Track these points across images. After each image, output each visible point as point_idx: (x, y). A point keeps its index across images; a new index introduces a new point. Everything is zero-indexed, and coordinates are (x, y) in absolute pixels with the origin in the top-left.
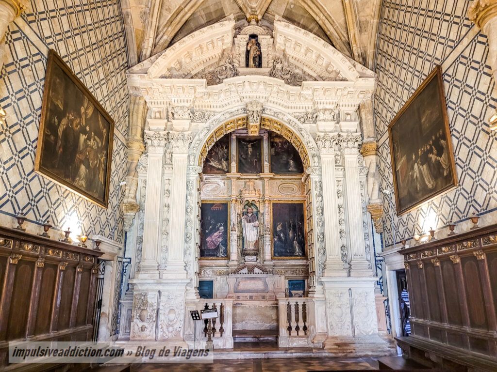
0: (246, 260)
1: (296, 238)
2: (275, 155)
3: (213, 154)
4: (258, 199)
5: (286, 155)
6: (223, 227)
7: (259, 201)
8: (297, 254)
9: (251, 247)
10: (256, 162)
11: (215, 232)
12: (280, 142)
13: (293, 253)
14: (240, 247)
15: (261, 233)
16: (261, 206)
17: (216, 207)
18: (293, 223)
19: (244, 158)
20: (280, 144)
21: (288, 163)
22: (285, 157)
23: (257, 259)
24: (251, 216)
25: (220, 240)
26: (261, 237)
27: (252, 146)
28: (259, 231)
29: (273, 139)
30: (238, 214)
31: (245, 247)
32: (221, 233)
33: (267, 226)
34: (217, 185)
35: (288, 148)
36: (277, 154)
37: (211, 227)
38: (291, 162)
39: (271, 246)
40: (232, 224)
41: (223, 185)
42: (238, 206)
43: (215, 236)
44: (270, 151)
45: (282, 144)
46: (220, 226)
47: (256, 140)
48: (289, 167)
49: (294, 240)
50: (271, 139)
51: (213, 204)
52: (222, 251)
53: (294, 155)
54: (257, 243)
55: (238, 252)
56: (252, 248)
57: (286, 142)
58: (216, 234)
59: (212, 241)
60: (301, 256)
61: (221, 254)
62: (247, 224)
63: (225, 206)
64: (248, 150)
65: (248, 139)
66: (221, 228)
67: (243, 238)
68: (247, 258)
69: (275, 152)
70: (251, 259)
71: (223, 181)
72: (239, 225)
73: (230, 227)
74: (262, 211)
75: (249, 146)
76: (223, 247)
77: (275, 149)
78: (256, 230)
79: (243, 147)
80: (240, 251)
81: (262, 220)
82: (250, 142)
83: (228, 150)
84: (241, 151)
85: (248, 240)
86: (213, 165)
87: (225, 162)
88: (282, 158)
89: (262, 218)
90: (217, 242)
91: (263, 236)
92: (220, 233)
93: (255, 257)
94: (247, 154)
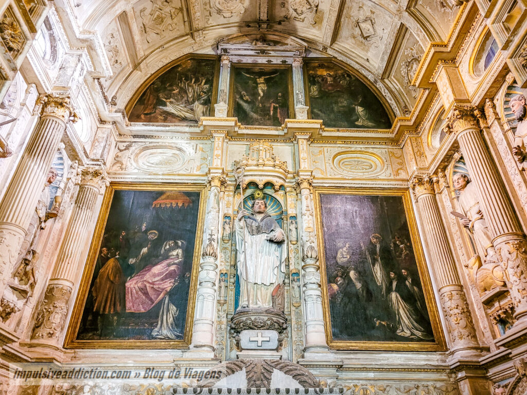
0: (244, 344)
1: (394, 284)
2: (321, 98)
3: (176, 91)
4: (281, 182)
5: (346, 96)
6: (180, 251)
7: (281, 186)
8: (407, 333)
9: (260, 304)
10: (275, 108)
11: (156, 264)
12: (330, 76)
13: (394, 330)
14: (225, 307)
15: (292, 267)
16: (289, 199)
17: (168, 201)
18: (381, 242)
19: (246, 101)
20: (329, 79)
21: (352, 111)
22: (344, 102)
23: (280, 342)
24: (262, 220)
25: (168, 285)
26: (292, 276)
27: (267, 81)
28: (285, 256)
29: (313, 70)
30: (226, 217)
31: (243, 302)
32: (173, 268)
33: (308, 244)
34: (178, 152)
35: (350, 84)
36: (324, 94)
37: (145, 250)
38: (360, 109)
39: (323, 303)
40: (206, 237)
41: (192, 152)
42: (226, 198)
43: (155, 276)
44: (307, 90)
45: (334, 78)
46: (172, 249)
47: (275, 72)
48: (354, 118)
49: (389, 290)
50: (308, 71)
51: (161, 193)
52: (171, 320)
53: (364, 97)
54: (278, 292)
55: (220, 323)
56: (266, 305)
57: (344, 76)
58: (157, 269)
59: (144, 290)
60: (419, 340)
61: (165, 332)
62: (248, 238)
63: (193, 198)
64: (256, 87)
65: (257, 69)
66: (175, 253)
67: (237, 278)
68: (246, 336)
69: (320, 91)
70: (260, 339)
71: (194, 142)
72: (228, 245)
73: (200, 247)
74: (291, 212)
75: (261, 80)
76: (173, 308)
77: (320, 87)
78: (278, 254)
79: (246, 83)
80: (224, 320)
81: (294, 233)
82: (261, 74)
83: (211, 85)
84: (240, 89)
85: (251, 279)
86: (173, 111)
87: (201, 106)
88: (336, 103)
89: (293, 227)
90: (158, 292)
91: (297, 274)
92: (169, 265)
93: (273, 335)
94: (255, 94)
